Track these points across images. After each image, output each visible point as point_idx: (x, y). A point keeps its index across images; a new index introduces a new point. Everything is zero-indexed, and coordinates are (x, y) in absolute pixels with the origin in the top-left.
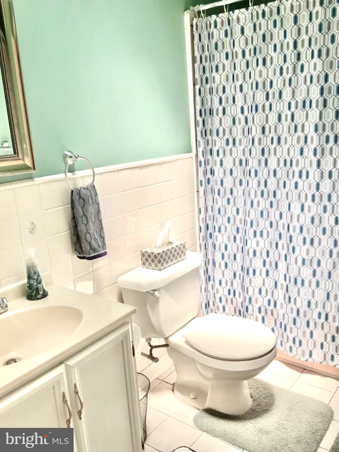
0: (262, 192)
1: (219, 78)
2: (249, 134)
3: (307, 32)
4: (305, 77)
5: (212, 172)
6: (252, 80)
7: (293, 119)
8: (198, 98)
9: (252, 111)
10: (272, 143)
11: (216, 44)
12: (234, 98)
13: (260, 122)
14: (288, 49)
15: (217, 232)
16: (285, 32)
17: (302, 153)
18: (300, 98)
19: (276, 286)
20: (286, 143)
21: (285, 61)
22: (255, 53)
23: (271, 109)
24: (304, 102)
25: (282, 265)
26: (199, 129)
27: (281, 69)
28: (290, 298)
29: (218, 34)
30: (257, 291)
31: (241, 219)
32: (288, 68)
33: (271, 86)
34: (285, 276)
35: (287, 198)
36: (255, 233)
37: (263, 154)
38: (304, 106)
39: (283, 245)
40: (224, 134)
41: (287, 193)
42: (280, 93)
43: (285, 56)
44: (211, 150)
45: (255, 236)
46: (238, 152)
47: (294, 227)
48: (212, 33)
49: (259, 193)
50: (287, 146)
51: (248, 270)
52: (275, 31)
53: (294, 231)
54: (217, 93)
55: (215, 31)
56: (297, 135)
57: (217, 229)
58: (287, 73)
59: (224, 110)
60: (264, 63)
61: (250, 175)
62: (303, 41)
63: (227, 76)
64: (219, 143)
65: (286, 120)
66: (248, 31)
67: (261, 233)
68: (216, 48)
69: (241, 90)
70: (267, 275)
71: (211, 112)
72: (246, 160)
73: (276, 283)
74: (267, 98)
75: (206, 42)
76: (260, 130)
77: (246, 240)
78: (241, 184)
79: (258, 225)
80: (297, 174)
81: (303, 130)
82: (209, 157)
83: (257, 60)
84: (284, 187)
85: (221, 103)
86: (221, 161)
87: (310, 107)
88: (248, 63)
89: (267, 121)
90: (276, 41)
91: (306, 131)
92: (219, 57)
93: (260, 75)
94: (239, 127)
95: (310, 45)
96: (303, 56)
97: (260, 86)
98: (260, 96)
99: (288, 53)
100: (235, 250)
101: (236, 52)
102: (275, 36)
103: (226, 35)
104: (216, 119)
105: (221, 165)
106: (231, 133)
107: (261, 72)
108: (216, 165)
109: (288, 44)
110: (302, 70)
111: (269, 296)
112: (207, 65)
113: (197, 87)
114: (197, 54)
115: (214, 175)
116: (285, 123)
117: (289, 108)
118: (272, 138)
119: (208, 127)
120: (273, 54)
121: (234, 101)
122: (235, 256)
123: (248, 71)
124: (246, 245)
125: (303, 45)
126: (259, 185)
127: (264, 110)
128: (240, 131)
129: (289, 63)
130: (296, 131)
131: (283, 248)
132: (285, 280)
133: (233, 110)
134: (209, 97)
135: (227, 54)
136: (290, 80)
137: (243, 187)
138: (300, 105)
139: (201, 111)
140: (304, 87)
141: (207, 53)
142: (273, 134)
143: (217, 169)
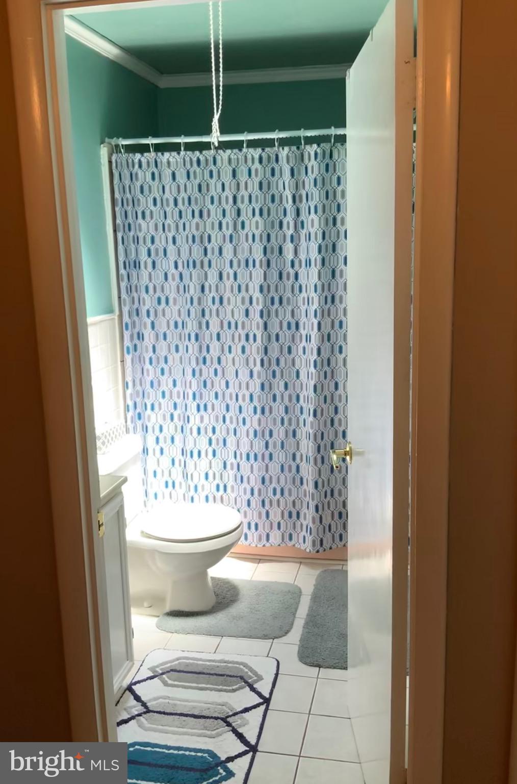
0: (205, 359)
1: (146, 227)
2: (185, 292)
3: (246, 188)
4: (247, 235)
5: (140, 336)
6: (186, 232)
7: (235, 278)
8: (121, 247)
9: (188, 266)
10: (214, 303)
11: (142, 187)
12: (165, 250)
13: (199, 280)
14: (227, 203)
15: (149, 410)
16: (223, 185)
17: (247, 315)
18: (242, 257)
19: (225, 467)
20: (229, 303)
21: (224, 215)
22: (190, 203)
23: (210, 266)
24: (247, 261)
25: (231, 440)
26: (123, 285)
27: (220, 224)
28: (242, 477)
29: (144, 176)
30: (203, 476)
31: (178, 393)
32: (227, 223)
33: (209, 241)
34: (235, 453)
35: (234, 364)
36: (198, 406)
37: (203, 315)
38: (247, 265)
39: (231, 418)
40: (155, 291)
41: (233, 359)
42: (220, 250)
43: (224, 211)
44: (137, 310)
45: (198, 410)
46: (172, 312)
47: (244, 396)
48: (137, 174)
49: (201, 360)
50: (231, 307)
51: (192, 452)
52: (212, 182)
53: (244, 400)
54: (145, 243)
55: (140, 172)
56: (241, 295)
57: (149, 407)
58: (228, 228)
59: (154, 263)
60: (201, 216)
61: (189, 339)
62: (243, 197)
63: (156, 225)
64: (148, 302)
65: (228, 278)
66: (181, 179)
67: (205, 406)
68: (142, 192)
69: (174, 242)
70: (214, 455)
71: (136, 265)
72: (183, 323)
73: (225, 463)
74: (206, 254)
75: (127, 182)
76: (199, 288)
77: (188, 417)
78: (177, 350)
79: (201, 398)
80: (243, 338)
81: (247, 290)
82: (136, 318)
83: (193, 211)
84: (230, 352)
85: (149, 255)
86: (153, 323)
87: (254, 266)
88: (180, 212)
89: (206, 279)
90: (213, 192)
91: (251, 291)
92: (145, 203)
93: (197, 229)
94: (172, 284)
95: (250, 201)
96: (243, 213)
97: (197, 239)
98: (197, 251)
99: (228, 208)
100: (172, 431)
101: (167, 200)
102: (212, 188)
103: (153, 178)
104: (145, 274)
105: (153, 328)
106: (163, 291)
107: (197, 225)
108: (145, 328)
109: (227, 198)
110: (243, 227)
111: (217, 481)
112: (129, 208)
113: (120, 235)
114: (117, 195)
115: (143, 339)
116: (228, 282)
117: (231, 266)
118: (214, 298)
119: (134, 281)
120: (210, 206)
121: (165, 254)
122: (173, 438)
123: (182, 221)
124: (188, 422)
125: (243, 202)
126: (201, 351)
127: (202, 267)
128: (174, 288)
129: (228, 219)
130: (239, 291)
131: (231, 422)
132: (235, 457)
133: (166, 264)
134: (133, 247)
135: (155, 200)
136: (231, 236)
137: (180, 354)
138: (243, 264)
139: (125, 263)
140: (246, 246)
141: (128, 195)
142: (213, 294)
143: (148, 333)
